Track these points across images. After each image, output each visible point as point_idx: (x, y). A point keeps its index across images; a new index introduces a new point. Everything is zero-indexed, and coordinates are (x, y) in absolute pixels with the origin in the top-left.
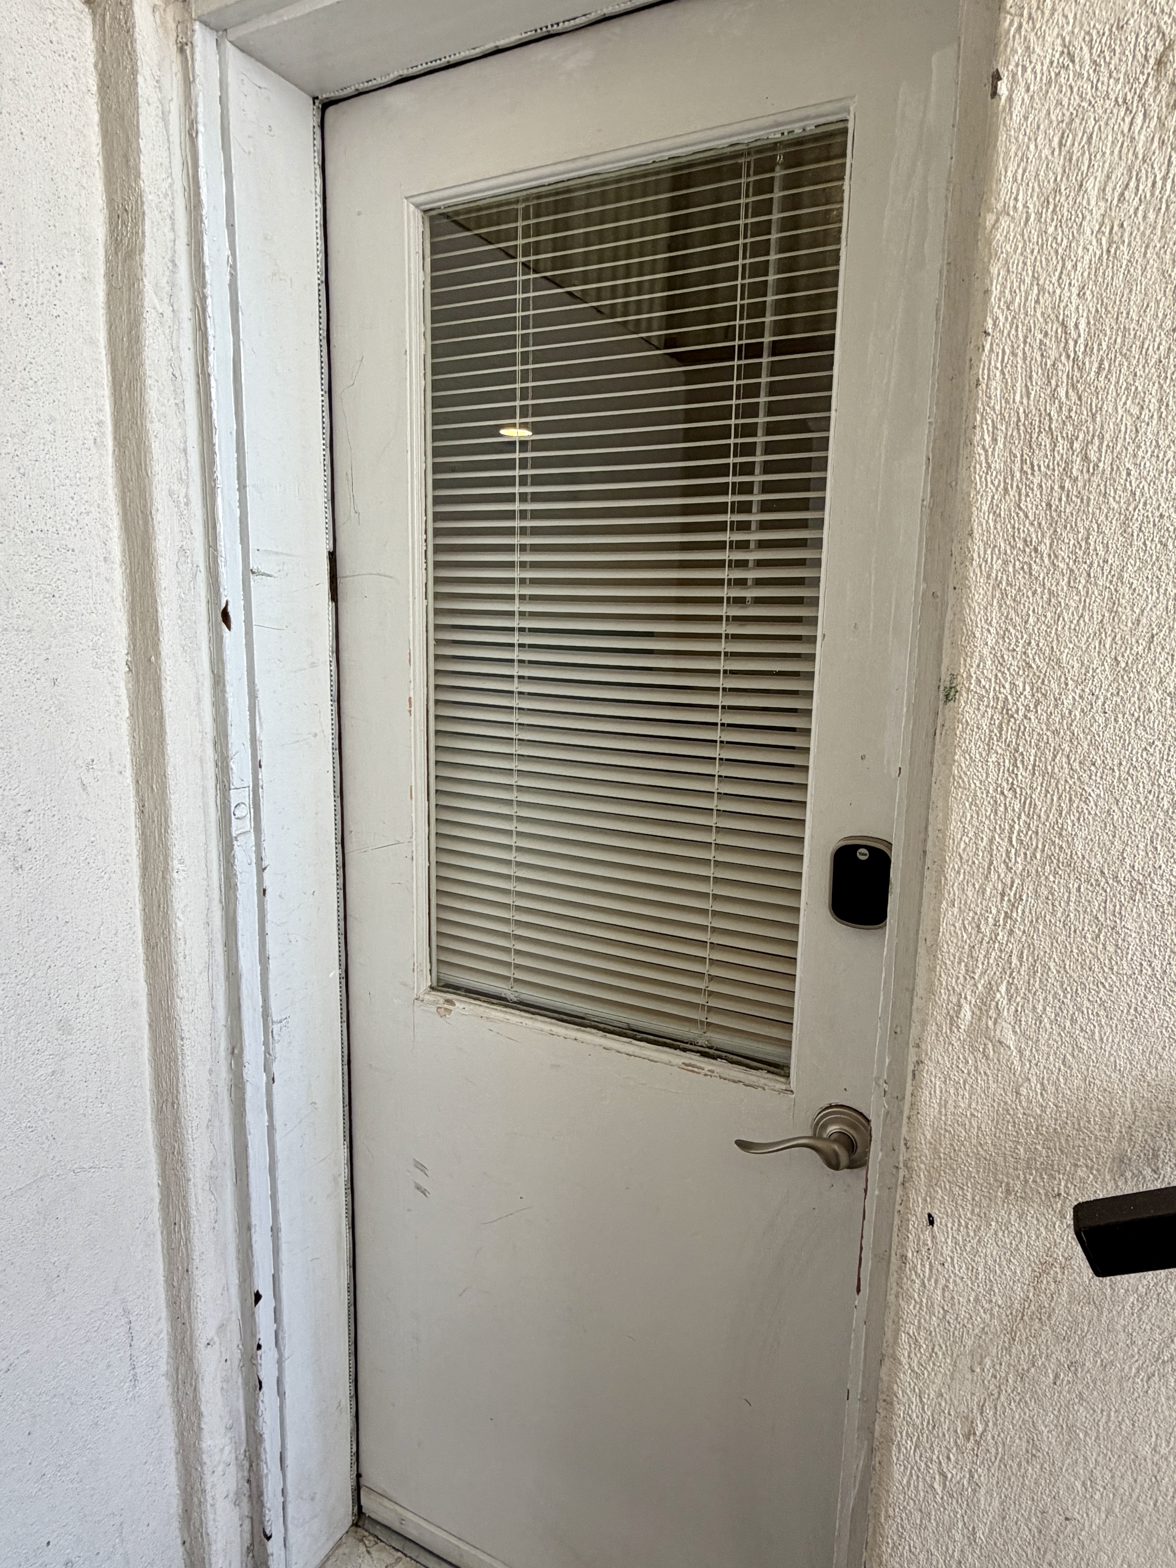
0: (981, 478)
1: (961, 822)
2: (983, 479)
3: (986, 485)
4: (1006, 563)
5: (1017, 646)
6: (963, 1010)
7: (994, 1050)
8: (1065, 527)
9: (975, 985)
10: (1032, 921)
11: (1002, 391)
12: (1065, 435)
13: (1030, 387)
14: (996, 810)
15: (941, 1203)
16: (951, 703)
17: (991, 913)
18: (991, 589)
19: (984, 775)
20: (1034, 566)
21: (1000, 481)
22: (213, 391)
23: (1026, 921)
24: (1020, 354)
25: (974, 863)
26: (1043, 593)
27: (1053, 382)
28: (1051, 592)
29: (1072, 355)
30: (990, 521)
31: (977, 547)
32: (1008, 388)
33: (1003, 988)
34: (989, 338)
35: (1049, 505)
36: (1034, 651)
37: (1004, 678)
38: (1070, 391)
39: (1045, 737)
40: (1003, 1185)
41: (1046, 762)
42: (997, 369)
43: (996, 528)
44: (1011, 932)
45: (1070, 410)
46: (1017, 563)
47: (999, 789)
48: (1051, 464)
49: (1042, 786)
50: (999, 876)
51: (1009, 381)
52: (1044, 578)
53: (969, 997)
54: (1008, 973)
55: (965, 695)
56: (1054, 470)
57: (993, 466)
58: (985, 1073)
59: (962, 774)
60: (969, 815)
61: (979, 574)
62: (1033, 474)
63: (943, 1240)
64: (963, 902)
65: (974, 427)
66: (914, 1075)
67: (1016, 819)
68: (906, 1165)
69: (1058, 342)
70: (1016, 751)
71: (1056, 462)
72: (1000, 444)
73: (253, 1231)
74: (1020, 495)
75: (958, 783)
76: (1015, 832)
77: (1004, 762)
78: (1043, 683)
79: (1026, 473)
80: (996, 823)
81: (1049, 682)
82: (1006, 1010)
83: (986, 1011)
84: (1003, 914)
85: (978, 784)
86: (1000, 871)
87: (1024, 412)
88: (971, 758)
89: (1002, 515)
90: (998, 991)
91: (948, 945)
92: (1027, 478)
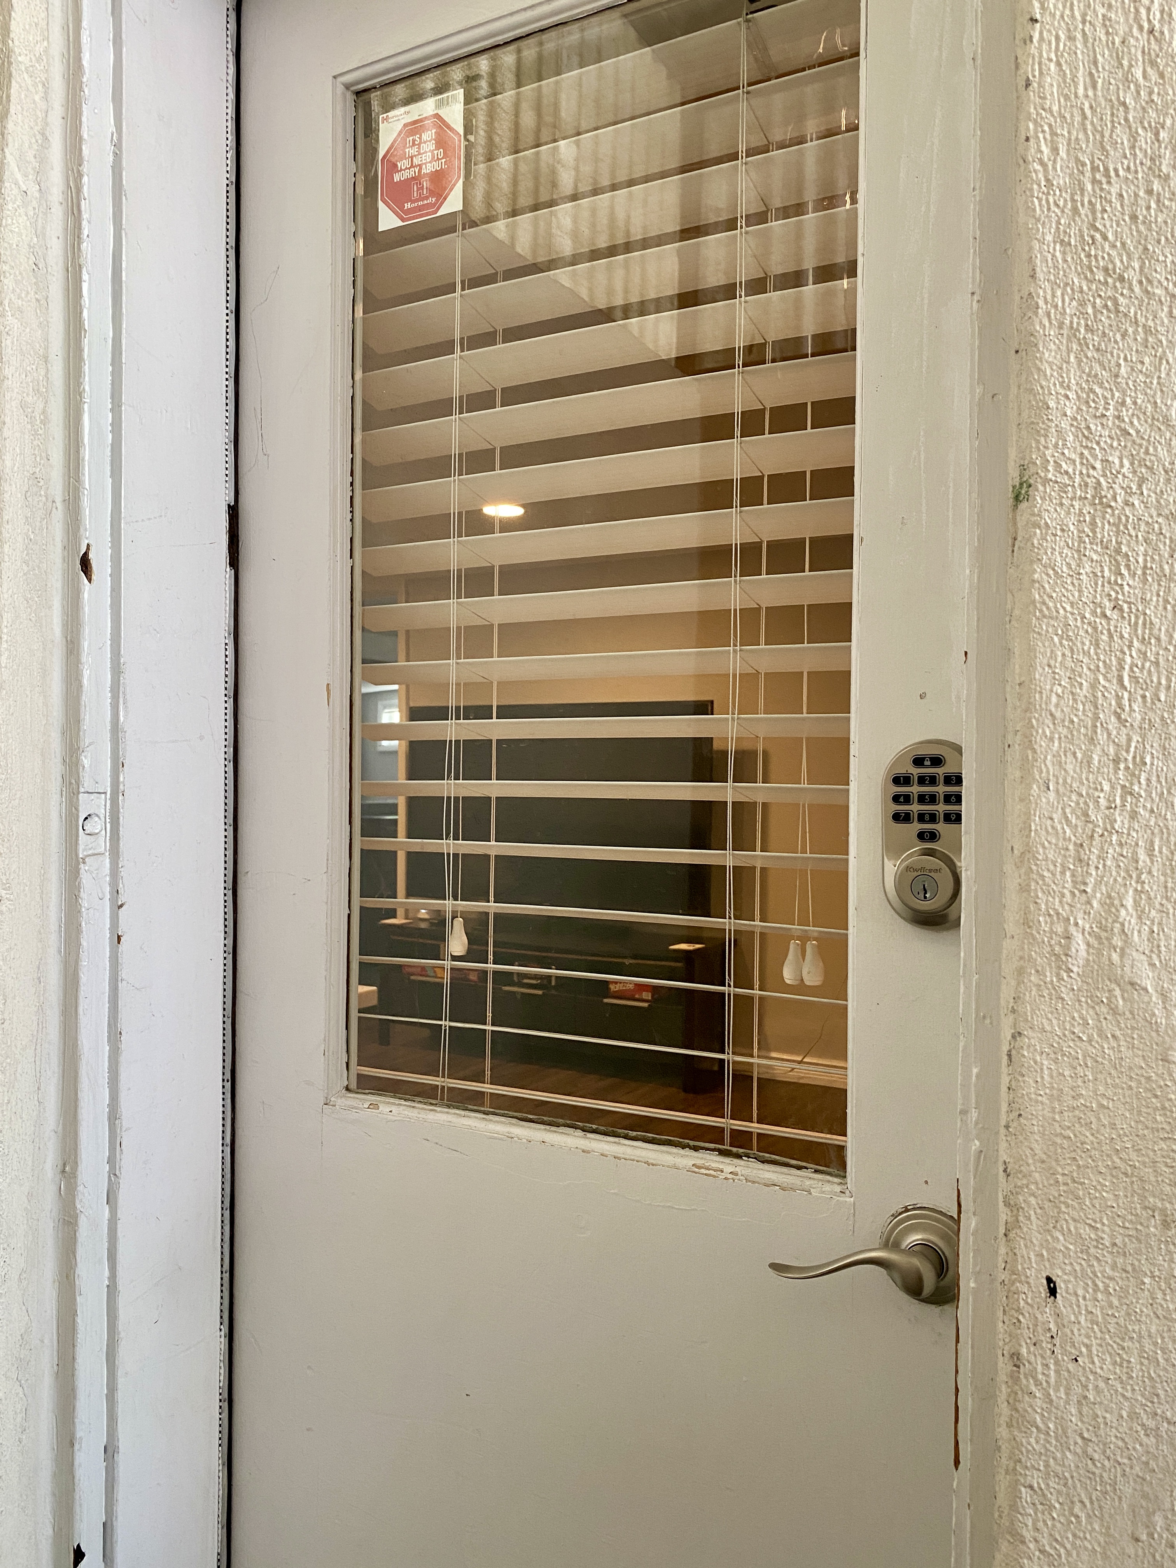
0: (1040, 200)
1: (1049, 666)
2: (1044, 202)
3: (1049, 209)
4: (1082, 303)
5: (1107, 409)
6: (1074, 943)
7: (1123, 998)
8: (1159, 242)
9: (1089, 902)
10: (1163, 793)
11: (1059, 86)
12: (1146, 125)
13: (1096, 75)
14: (1097, 640)
15: (1065, 1257)
16: (1023, 505)
17: (1102, 790)
18: (1065, 342)
19: (1076, 594)
20: (1121, 300)
21: (1065, 200)
22: (85, 287)
23: (1154, 795)
24: (1079, 36)
25: (1072, 722)
26: (1136, 332)
27: (1125, 63)
28: (1147, 330)
29: (1146, 25)
30: (1058, 254)
31: (1043, 291)
32: (1067, 83)
33: (1129, 902)
34: (1038, 25)
35: (1134, 217)
36: (1131, 411)
37: (1092, 456)
38: (1149, 69)
39: (1156, 526)
40: (1156, 1214)
41: (1161, 561)
42: (1050, 60)
43: (1065, 261)
44: (1134, 815)
45: (1151, 93)
46: (1098, 301)
47: (1099, 610)
48: (1132, 165)
49: (1158, 595)
50: (1109, 734)
51: (1068, 72)
52: (1136, 313)
53: (1080, 922)
54: (1134, 876)
55: (1041, 488)
56: (1136, 172)
57: (1055, 183)
58: (1113, 1036)
59: (1045, 597)
60: (1059, 654)
61: (1047, 324)
62: (1109, 183)
63: (1073, 1318)
64: (1061, 781)
65: (1027, 139)
66: (1009, 1056)
67: (1126, 649)
68: (1007, 1204)
69: (1126, 13)
70: (1118, 551)
71: (1138, 162)
72: (1063, 153)
73: (77, 1447)
74: (1094, 212)
75: (1041, 611)
76: (1127, 667)
77: (1102, 571)
78: (1147, 452)
79: (1100, 183)
80: (1099, 659)
81: (1155, 449)
82: (1136, 933)
83: (1107, 939)
84: (1119, 791)
85: (1068, 608)
86: (1110, 727)
87: (1091, 107)
88: (1056, 573)
89: (1073, 243)
90: (1122, 905)
91: (1044, 847)
92: (1102, 189)
